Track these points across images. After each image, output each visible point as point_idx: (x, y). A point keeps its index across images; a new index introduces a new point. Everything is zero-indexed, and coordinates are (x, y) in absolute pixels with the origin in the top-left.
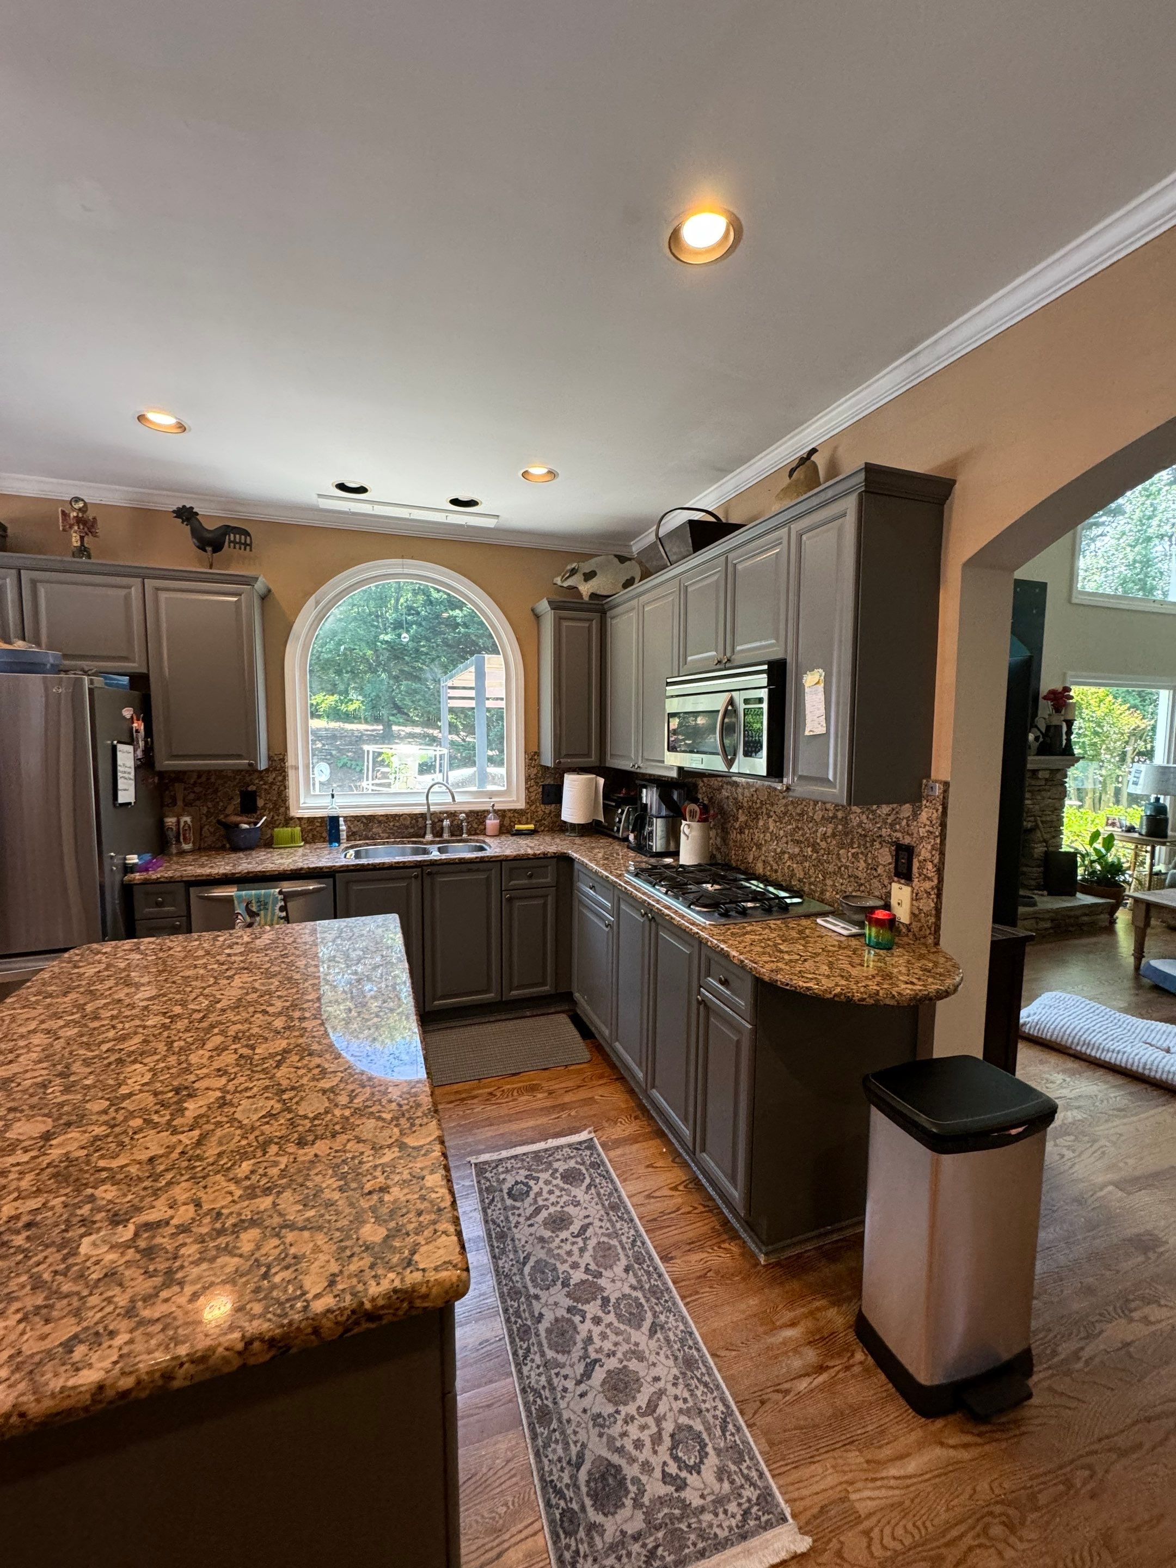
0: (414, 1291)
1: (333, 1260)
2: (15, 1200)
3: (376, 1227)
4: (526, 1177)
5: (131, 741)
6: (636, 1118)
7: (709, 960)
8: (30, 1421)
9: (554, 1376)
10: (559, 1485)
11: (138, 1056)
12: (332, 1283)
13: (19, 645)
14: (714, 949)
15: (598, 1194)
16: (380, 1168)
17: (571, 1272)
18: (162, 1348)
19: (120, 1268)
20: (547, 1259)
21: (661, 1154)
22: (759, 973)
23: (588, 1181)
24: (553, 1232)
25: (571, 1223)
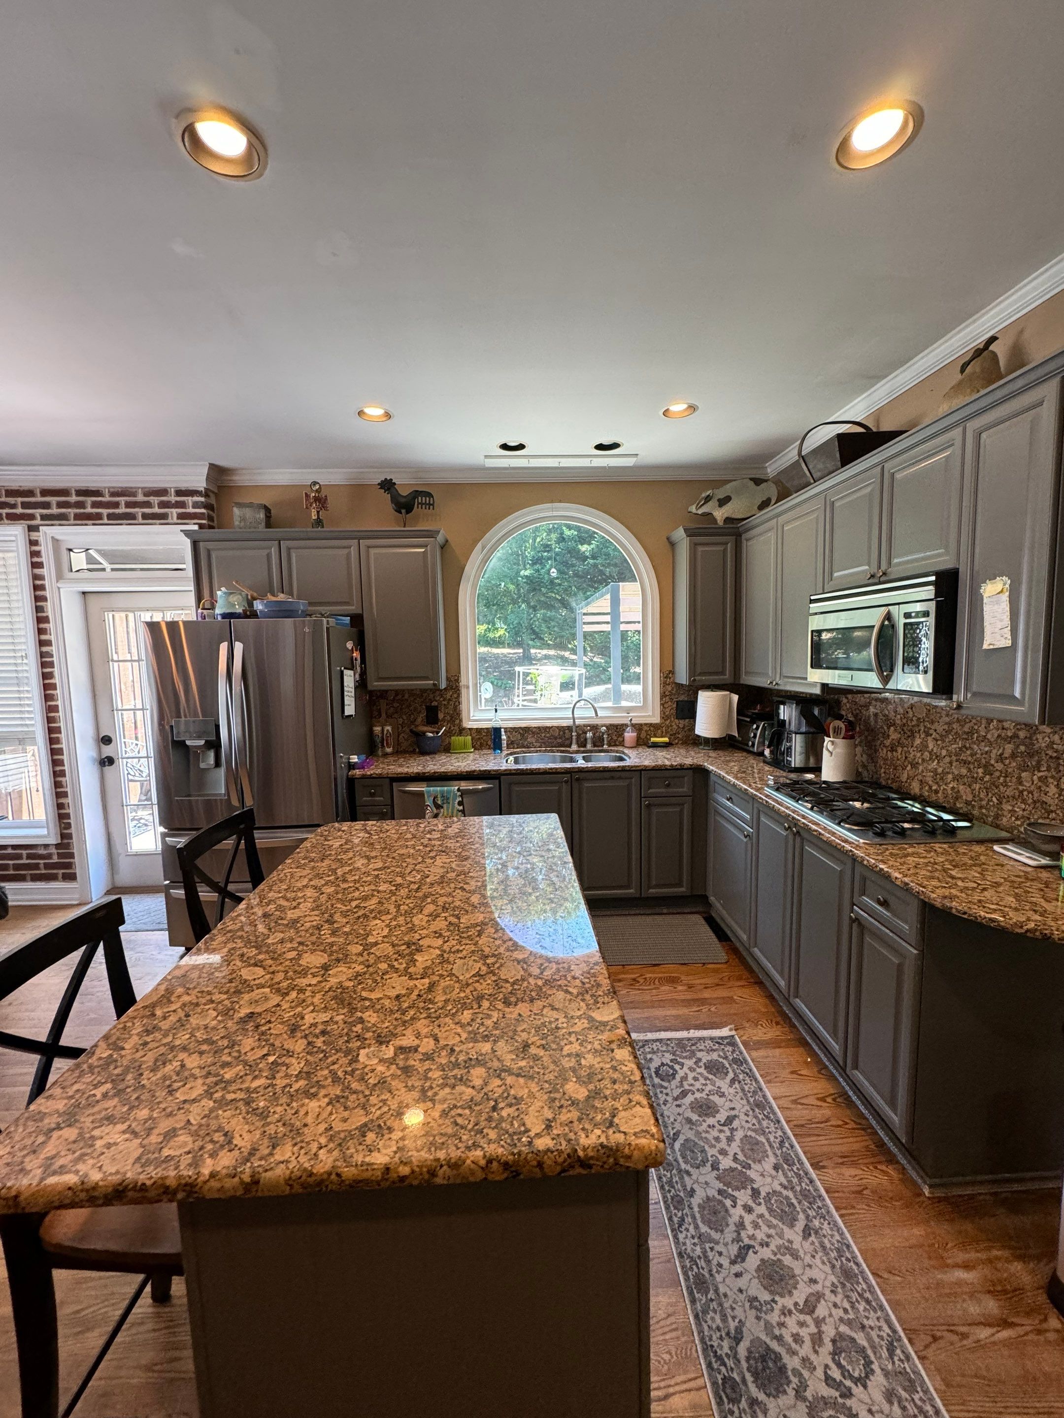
0: (617, 1150)
1: (546, 1108)
2: (312, 1011)
3: (577, 1086)
4: (672, 1061)
5: (352, 668)
6: (777, 1023)
7: (864, 879)
8: (343, 1181)
9: (708, 1250)
10: (719, 1352)
11: (379, 913)
12: (549, 1127)
13: (281, 597)
14: (871, 869)
15: (743, 1090)
16: (573, 1035)
17: (720, 1157)
18: (426, 1149)
19: (389, 1079)
20: (696, 1140)
21: (806, 1063)
22: (929, 898)
23: (731, 1075)
24: (700, 1116)
25: (718, 1112)
